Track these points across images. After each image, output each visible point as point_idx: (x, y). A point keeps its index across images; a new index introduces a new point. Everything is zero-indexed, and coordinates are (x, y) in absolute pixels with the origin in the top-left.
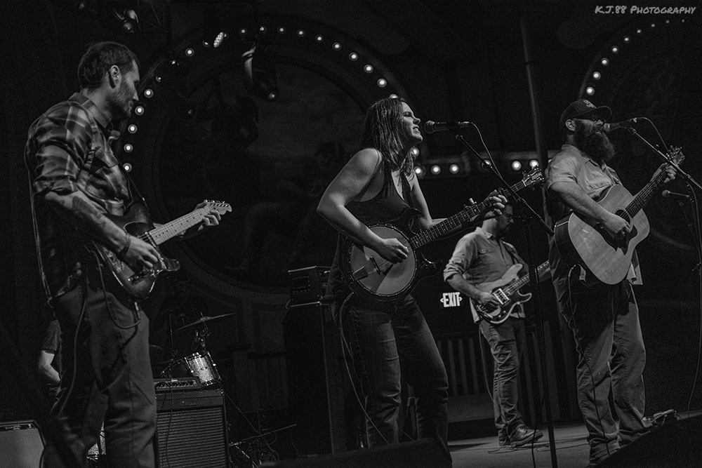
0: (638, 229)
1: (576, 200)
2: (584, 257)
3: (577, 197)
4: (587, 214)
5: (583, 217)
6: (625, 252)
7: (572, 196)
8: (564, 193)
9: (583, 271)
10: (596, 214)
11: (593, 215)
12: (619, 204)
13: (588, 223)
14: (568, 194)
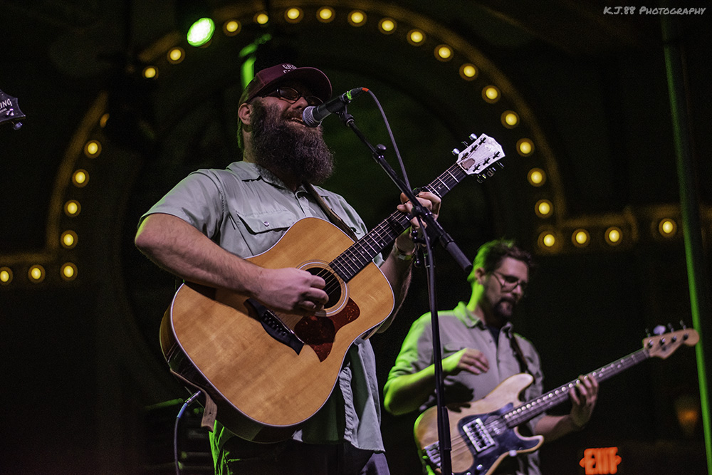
0: (362, 306)
1: (183, 256)
2: (208, 372)
3: (183, 251)
4: (211, 283)
5: (209, 290)
6: (322, 356)
7: (172, 250)
8: (156, 248)
9: (211, 405)
10: (231, 279)
11: (226, 284)
12: (312, 256)
13: (224, 301)
14: (165, 247)
